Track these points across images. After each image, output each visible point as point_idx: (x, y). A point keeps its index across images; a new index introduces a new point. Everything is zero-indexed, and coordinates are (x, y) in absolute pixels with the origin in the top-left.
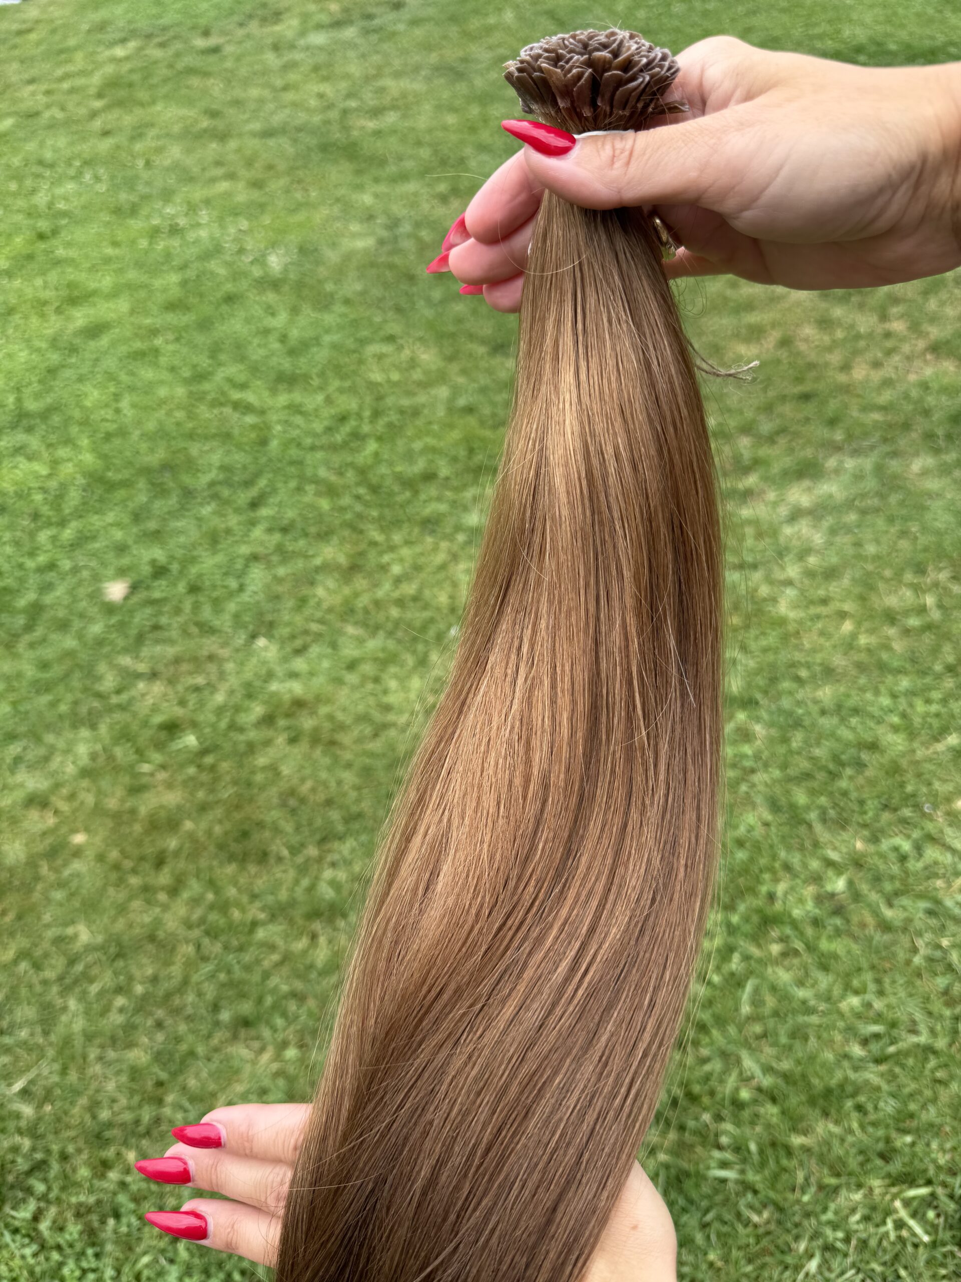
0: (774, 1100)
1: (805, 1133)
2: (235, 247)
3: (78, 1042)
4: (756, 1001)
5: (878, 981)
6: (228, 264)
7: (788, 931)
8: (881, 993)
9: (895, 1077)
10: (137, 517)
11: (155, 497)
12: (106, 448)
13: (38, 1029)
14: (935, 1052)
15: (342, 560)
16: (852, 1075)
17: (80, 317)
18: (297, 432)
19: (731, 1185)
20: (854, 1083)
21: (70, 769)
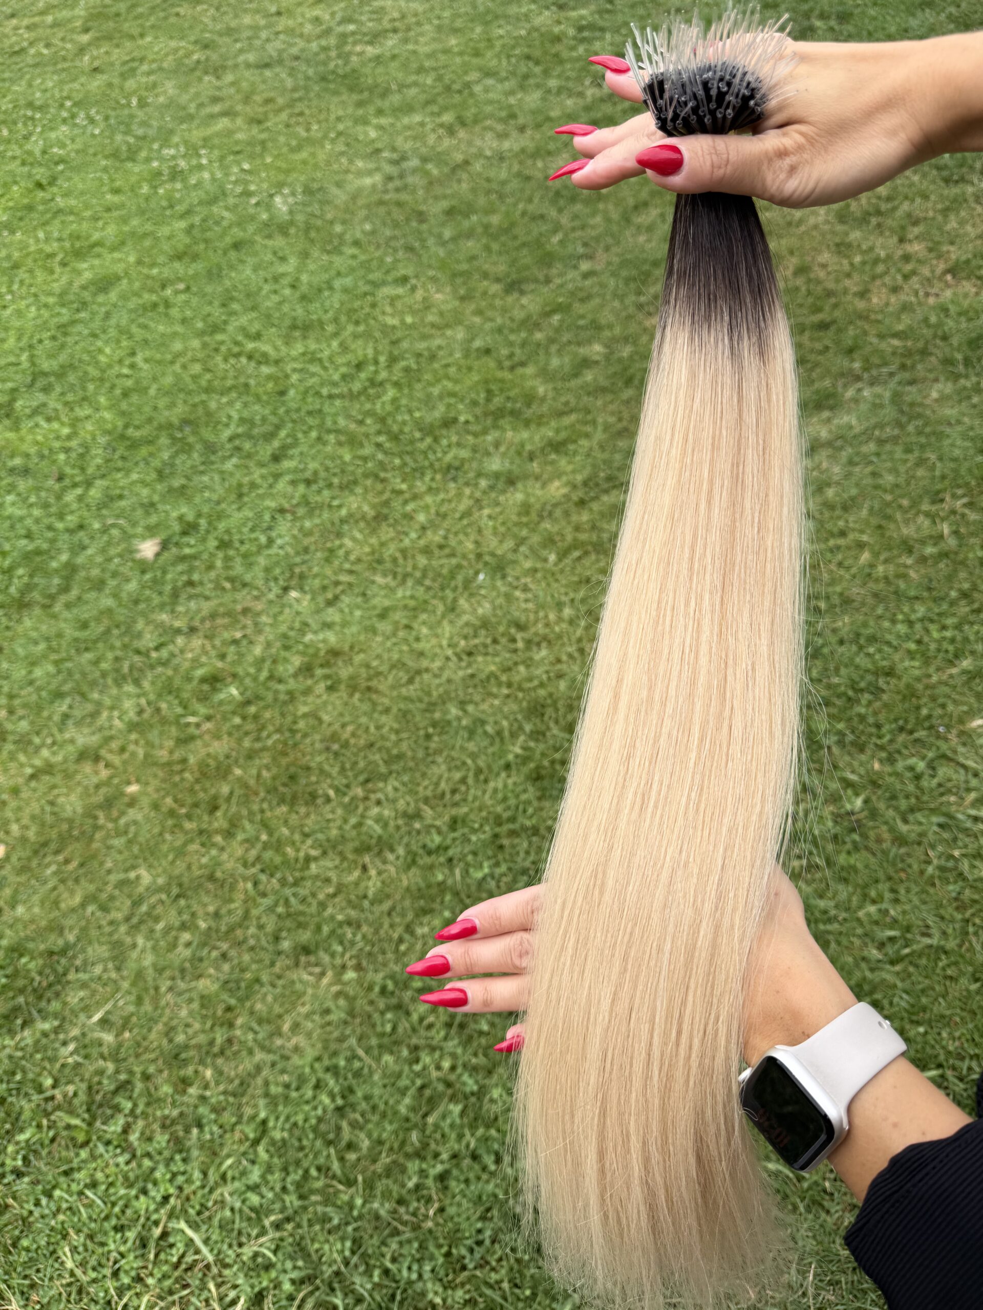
2: (239, 189)
5: (893, 891)
8: (896, 901)
9: (909, 975)
10: (160, 475)
12: (124, 406)
13: (110, 965)
14: (946, 953)
16: (868, 974)
17: (87, 270)
20: (871, 982)
21: (117, 722)
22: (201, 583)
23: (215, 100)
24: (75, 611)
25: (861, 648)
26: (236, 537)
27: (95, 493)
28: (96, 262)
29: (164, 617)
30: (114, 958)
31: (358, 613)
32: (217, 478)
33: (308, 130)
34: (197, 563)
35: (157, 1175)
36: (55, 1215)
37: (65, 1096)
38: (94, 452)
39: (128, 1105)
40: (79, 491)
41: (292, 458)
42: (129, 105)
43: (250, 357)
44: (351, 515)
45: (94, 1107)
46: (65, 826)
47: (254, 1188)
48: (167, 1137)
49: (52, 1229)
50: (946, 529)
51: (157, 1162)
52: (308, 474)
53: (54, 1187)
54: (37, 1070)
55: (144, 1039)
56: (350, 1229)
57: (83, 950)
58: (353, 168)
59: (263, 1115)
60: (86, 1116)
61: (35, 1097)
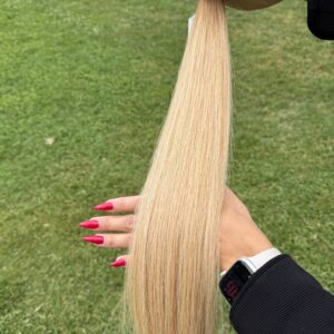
2: (81, 25)
3: (58, 293)
5: (331, 267)
6: (79, 30)
7: (300, 252)
8: (332, 271)
11: (60, 109)
12: (40, 92)
13: (42, 289)
18: (109, 88)
22: (69, 154)
24: (22, 162)
25: (308, 185)
26: (82, 139)
28: (30, 44)
30: (43, 287)
31: (128, 167)
32: (75, 118)
33: (104, 8)
34: (68, 147)
38: (29, 107)
40: (23, 120)
41: (102, 113)
43: (86, 79)
44: (123, 134)
46: (21, 238)
50: (330, 148)
52: (108, 119)
54: (15, 328)
55: (58, 317)
57: (31, 284)
58: (120, 21)
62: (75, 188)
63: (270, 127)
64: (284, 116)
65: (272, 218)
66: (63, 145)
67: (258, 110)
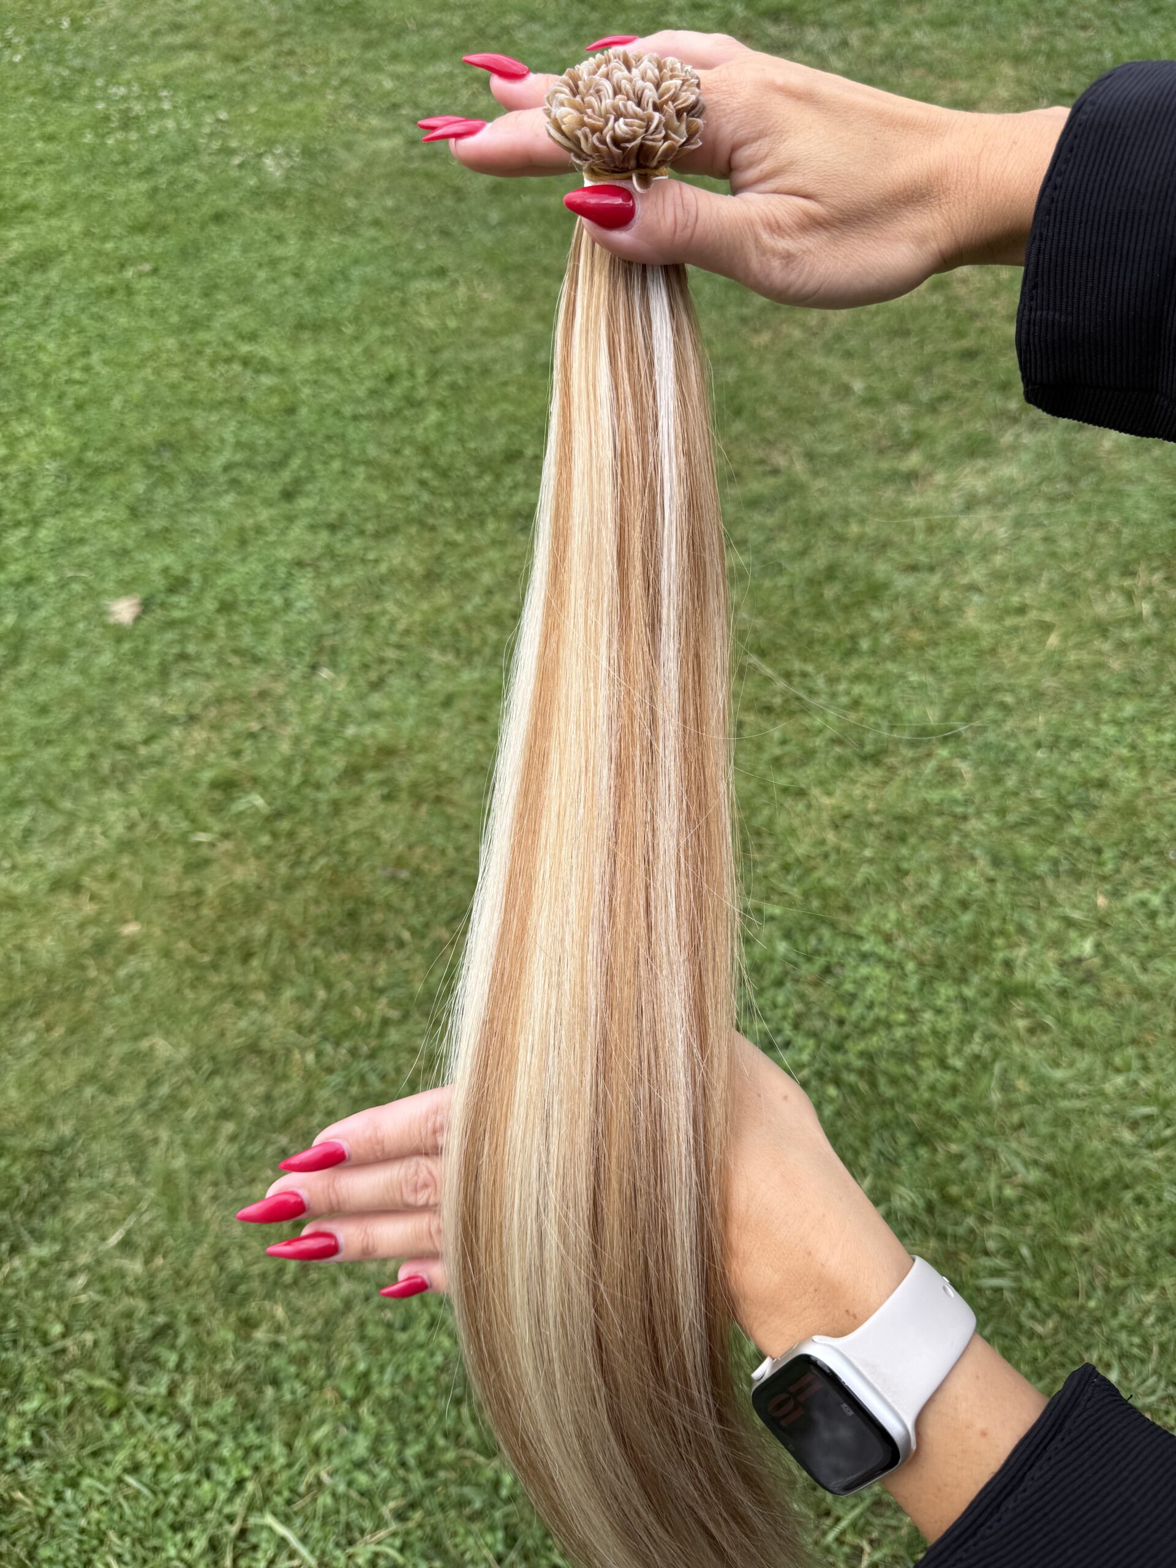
0: (1042, 1196)
1: (1079, 1231)
2: (216, 145)
3: (184, 1179)
4: (1006, 1087)
5: (1143, 1057)
6: (209, 169)
7: (1033, 1004)
8: (1146, 1069)
10: (134, 513)
11: (154, 486)
12: (79, 420)
13: (126, 1167)
15: (412, 564)
16: (1128, 1164)
17: (16, 240)
18: (331, 396)
19: (1007, 1295)
20: (1130, 1172)
21: (101, 842)
22: (198, 657)
23: (176, 27)
24: (29, 692)
25: (1064, 754)
26: (242, 597)
27: (46, 534)
28: (28, 230)
29: (154, 701)
30: (131, 1158)
31: (413, 701)
32: (210, 520)
33: (302, 73)
34: (191, 631)
35: (226, 1451)
36: (85, 1511)
37: (82, 1346)
38: (40, 481)
39: (172, 1359)
40: (23, 532)
41: (308, 495)
42: (57, 26)
43: (246, 362)
44: (392, 572)
45: (125, 1362)
46: (41, 981)
47: (360, 1465)
48: (232, 1399)
49: (82, 1531)
50: (1146, 608)
51: (221, 1435)
52: (332, 517)
53: (80, 1474)
54: (38, 1312)
55: (186, 1266)
56: (498, 1515)
57: (85, 1148)
58: (364, 127)
59: (362, 1367)
60: (116, 1375)
61: (41, 1352)
62: (228, 786)
63: (930, 529)
64: (980, 486)
65: (935, 880)
66: (171, 624)
67: (885, 465)
